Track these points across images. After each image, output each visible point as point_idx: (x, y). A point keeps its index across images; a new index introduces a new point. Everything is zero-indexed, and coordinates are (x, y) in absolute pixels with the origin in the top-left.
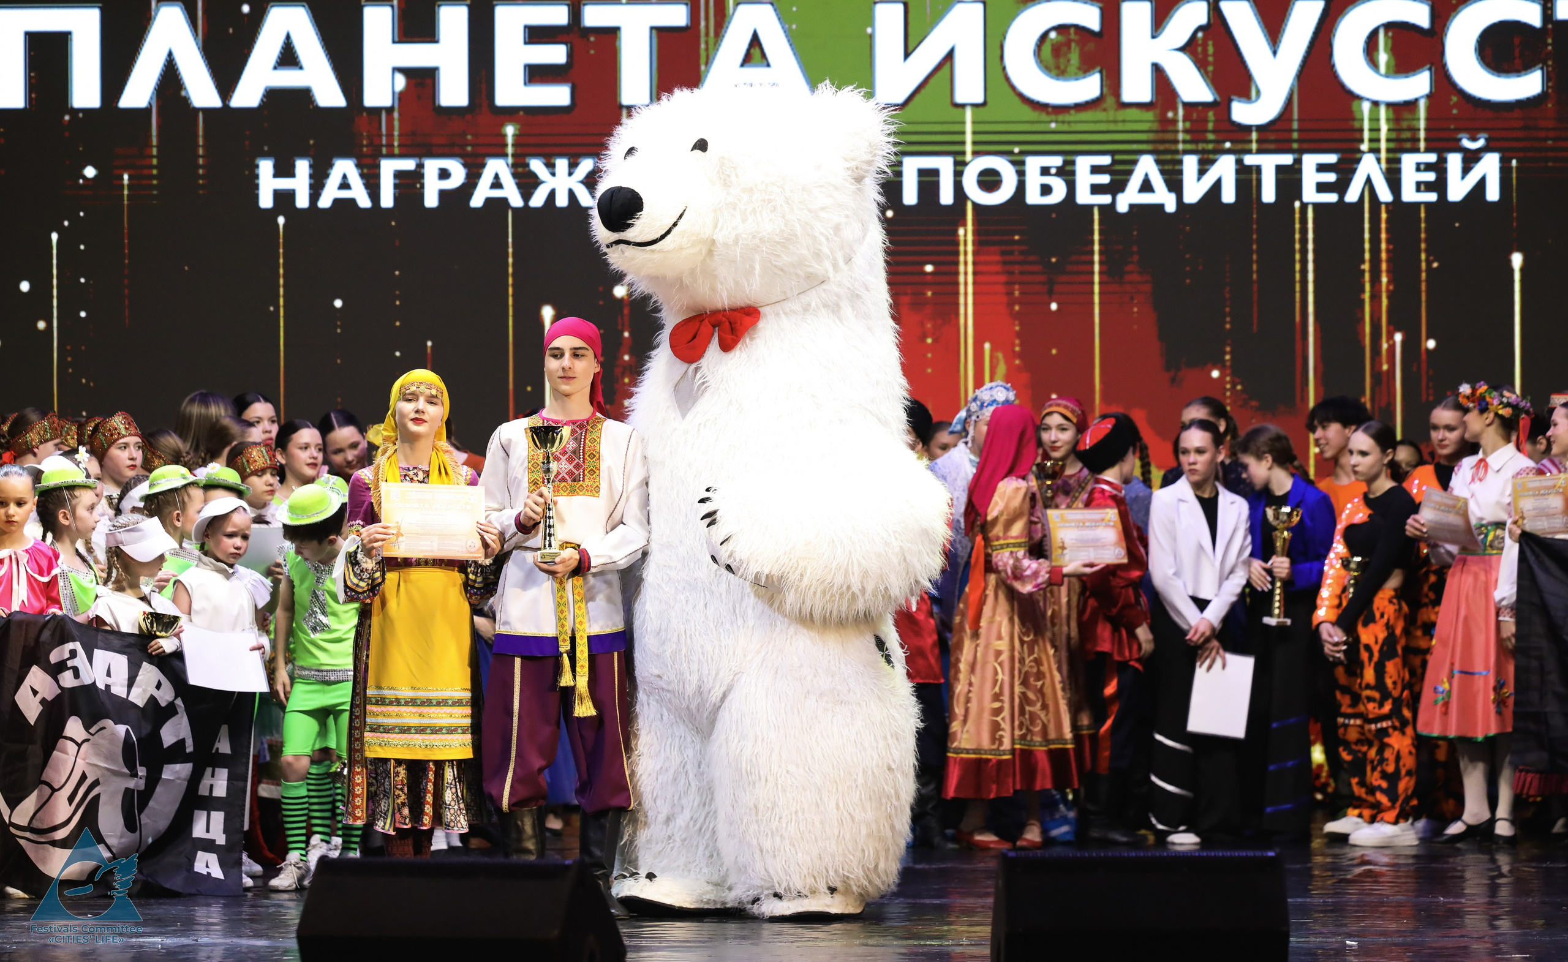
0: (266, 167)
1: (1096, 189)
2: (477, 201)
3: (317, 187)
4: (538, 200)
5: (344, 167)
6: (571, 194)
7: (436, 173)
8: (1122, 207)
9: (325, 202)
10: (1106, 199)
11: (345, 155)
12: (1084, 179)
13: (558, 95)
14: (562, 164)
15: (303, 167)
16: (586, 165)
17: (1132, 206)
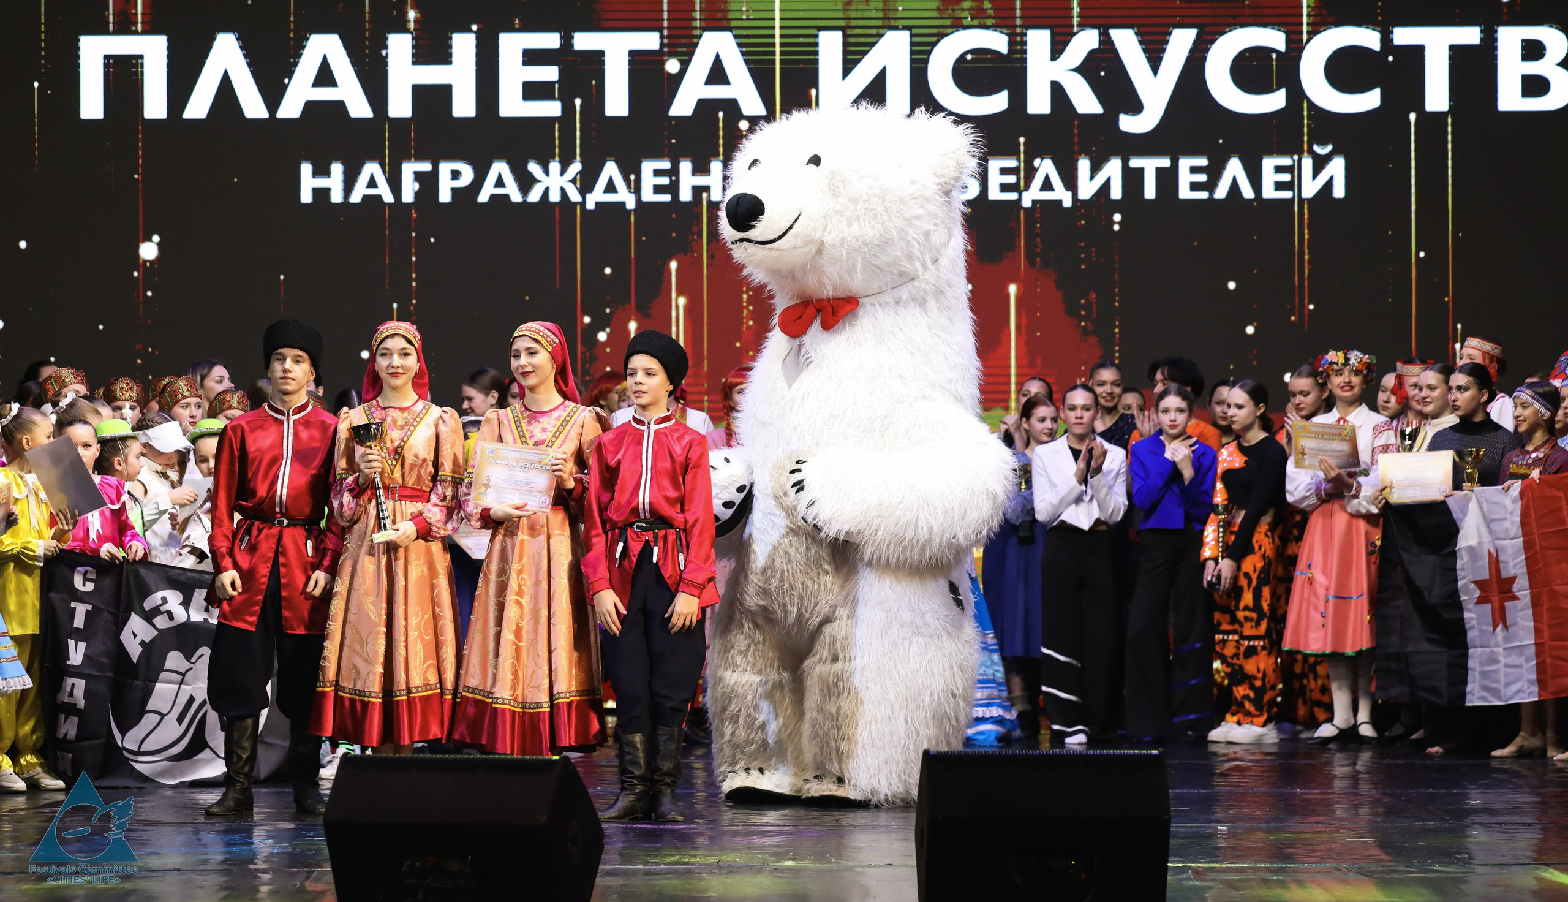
0: (306, 169)
1: (1005, 188)
2: (483, 197)
3: (349, 185)
4: (534, 196)
5: (371, 169)
6: (562, 189)
7: (449, 176)
8: (1027, 203)
9: (356, 198)
10: (1013, 196)
11: (372, 158)
12: (995, 179)
13: (551, 109)
14: (555, 166)
15: (337, 169)
16: (576, 167)
17: (1034, 202)
